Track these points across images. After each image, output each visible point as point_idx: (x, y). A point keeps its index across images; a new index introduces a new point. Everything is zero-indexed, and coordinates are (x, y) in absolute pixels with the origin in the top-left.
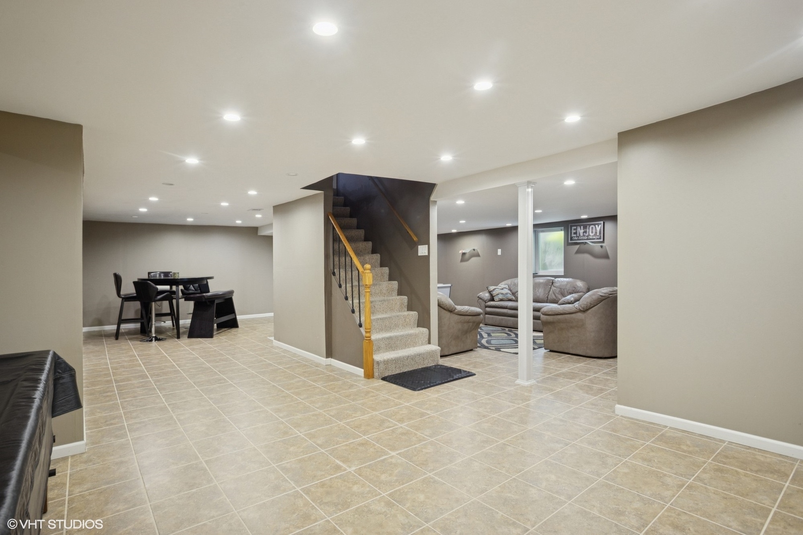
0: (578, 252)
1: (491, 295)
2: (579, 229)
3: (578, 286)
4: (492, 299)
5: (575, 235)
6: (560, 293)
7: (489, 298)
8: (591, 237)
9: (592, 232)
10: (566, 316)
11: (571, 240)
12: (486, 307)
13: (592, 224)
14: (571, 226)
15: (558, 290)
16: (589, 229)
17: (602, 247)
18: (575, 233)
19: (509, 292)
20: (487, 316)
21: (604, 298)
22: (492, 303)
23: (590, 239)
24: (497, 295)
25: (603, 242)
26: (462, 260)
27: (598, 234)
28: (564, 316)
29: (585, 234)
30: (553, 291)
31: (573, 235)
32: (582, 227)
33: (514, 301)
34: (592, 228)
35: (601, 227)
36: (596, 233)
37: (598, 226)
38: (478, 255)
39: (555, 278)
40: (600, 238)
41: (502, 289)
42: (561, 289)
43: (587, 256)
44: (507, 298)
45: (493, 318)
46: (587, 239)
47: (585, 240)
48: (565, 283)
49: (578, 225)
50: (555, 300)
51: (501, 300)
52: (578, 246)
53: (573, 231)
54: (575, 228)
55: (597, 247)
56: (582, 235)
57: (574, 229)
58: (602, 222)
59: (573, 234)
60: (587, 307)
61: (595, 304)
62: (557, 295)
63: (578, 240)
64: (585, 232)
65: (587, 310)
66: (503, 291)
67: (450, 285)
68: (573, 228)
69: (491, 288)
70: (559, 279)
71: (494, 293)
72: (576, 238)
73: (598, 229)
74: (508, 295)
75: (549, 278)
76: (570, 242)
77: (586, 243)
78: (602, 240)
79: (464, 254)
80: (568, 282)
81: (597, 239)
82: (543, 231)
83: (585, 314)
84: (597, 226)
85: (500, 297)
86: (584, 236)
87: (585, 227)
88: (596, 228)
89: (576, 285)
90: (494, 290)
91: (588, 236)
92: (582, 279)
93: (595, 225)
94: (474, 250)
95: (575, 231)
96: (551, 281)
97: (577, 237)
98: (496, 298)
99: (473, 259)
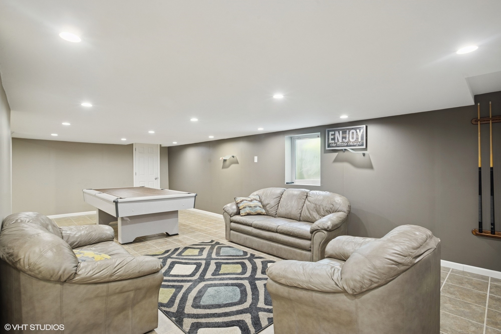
0: (336, 160)
1: (238, 207)
2: (337, 133)
3: (337, 203)
4: (238, 213)
5: (333, 142)
6: (315, 210)
7: (235, 211)
8: (351, 144)
9: (353, 138)
10: (314, 294)
11: (329, 146)
12: (231, 222)
13: (353, 129)
14: (329, 132)
15: (313, 205)
16: (349, 133)
17: (364, 155)
18: (332, 139)
19: (260, 204)
20: (232, 232)
21: (403, 268)
22: (237, 218)
23: (351, 146)
24: (244, 208)
25: (366, 149)
26: (224, 167)
27: (360, 140)
28: (310, 293)
29: (344, 140)
30: (307, 206)
31: (331, 141)
32: (341, 132)
33: (264, 215)
34: (353, 133)
35: (363, 132)
36: (358, 138)
37: (360, 131)
38: (237, 163)
39: (311, 190)
40: (362, 145)
41: (251, 201)
42: (316, 204)
43: (346, 165)
44: (256, 212)
45: (237, 235)
46: (347, 146)
47: (344, 146)
48: (321, 197)
49: (337, 130)
50: (309, 217)
51: (248, 214)
52: (335, 154)
53: (331, 137)
54: (333, 133)
55: (358, 155)
56: (340, 140)
57: (332, 135)
58: (364, 126)
59: (330, 139)
60: (361, 287)
61: (382, 282)
62: (311, 212)
63: (336, 146)
64: (345, 138)
65: (362, 293)
66: (252, 204)
67: (194, 194)
68: (331, 133)
69: (239, 199)
70: (314, 192)
71: (241, 206)
72: (334, 145)
73: (360, 134)
74: (258, 208)
75: (303, 190)
76: (327, 148)
77: (345, 150)
78: (364, 147)
79: (225, 160)
80: (325, 197)
81: (359, 145)
82: (299, 138)
83: (357, 300)
84: (358, 130)
85: (248, 210)
86: (343, 142)
87: (344, 132)
88: (357, 132)
89: (335, 201)
90: (241, 201)
91: (347, 143)
92: (342, 194)
93: (355, 129)
94: (233, 157)
95: (333, 137)
96: (306, 194)
97: (335, 143)
98: (242, 212)
99: (233, 166)
